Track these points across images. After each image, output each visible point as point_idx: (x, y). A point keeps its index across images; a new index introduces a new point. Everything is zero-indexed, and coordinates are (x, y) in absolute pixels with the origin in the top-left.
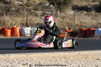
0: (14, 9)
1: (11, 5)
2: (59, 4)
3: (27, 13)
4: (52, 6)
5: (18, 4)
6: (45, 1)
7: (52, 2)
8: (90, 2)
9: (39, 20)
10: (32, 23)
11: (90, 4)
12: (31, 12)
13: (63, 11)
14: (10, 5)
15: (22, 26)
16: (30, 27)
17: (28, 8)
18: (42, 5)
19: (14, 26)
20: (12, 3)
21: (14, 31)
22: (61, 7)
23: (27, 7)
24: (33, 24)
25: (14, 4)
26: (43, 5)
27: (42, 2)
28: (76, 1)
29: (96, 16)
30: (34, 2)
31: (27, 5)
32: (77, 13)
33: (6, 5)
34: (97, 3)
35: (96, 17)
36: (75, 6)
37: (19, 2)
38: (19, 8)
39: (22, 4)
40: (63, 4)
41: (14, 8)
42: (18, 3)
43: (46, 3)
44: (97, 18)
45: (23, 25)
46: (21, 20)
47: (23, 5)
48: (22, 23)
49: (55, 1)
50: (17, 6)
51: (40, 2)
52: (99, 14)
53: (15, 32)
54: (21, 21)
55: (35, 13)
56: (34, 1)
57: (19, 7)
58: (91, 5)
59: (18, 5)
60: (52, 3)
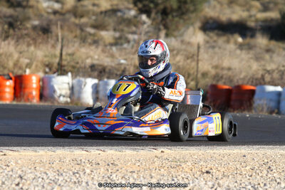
0: (36, 23)
1: (30, 12)
2: (165, 13)
3: (74, 34)
4: (144, 17)
5: (50, 10)
6: (126, 4)
7: (144, 6)
8: (253, 12)
9: (96, 57)
10: (78, 63)
11: (255, 16)
12: (83, 34)
13: (176, 33)
14: (26, 10)
15: (47, 70)
16: (70, 74)
17: (77, 21)
18: (116, 16)
19: (25, 71)
20: (31, 7)
21: (23, 86)
22: (168, 21)
23: (73, 19)
24: (78, 66)
25: (38, 9)
26: (119, 14)
27: (117, 5)
28: (215, 7)
29: (268, 51)
30: (94, 5)
31: (75, 12)
32: (215, 41)
33: (16, 11)
34: (274, 15)
35: (270, 53)
36: (211, 21)
37: (51, 3)
38: (50, 21)
39: (60, 10)
40: (175, 14)
41: (35, 20)
42: (48, 7)
43: (129, 9)
44: (271, 57)
45: (50, 69)
46: (47, 53)
47: (64, 11)
48: (47, 63)
49: (152, 5)
50: (45, 15)
51: (112, 5)
52: (279, 47)
53: (25, 88)
54: (46, 56)
55: (96, 38)
56: (96, 2)
57: (52, 17)
58: (257, 21)
59: (48, 13)
60: (143, 9)
